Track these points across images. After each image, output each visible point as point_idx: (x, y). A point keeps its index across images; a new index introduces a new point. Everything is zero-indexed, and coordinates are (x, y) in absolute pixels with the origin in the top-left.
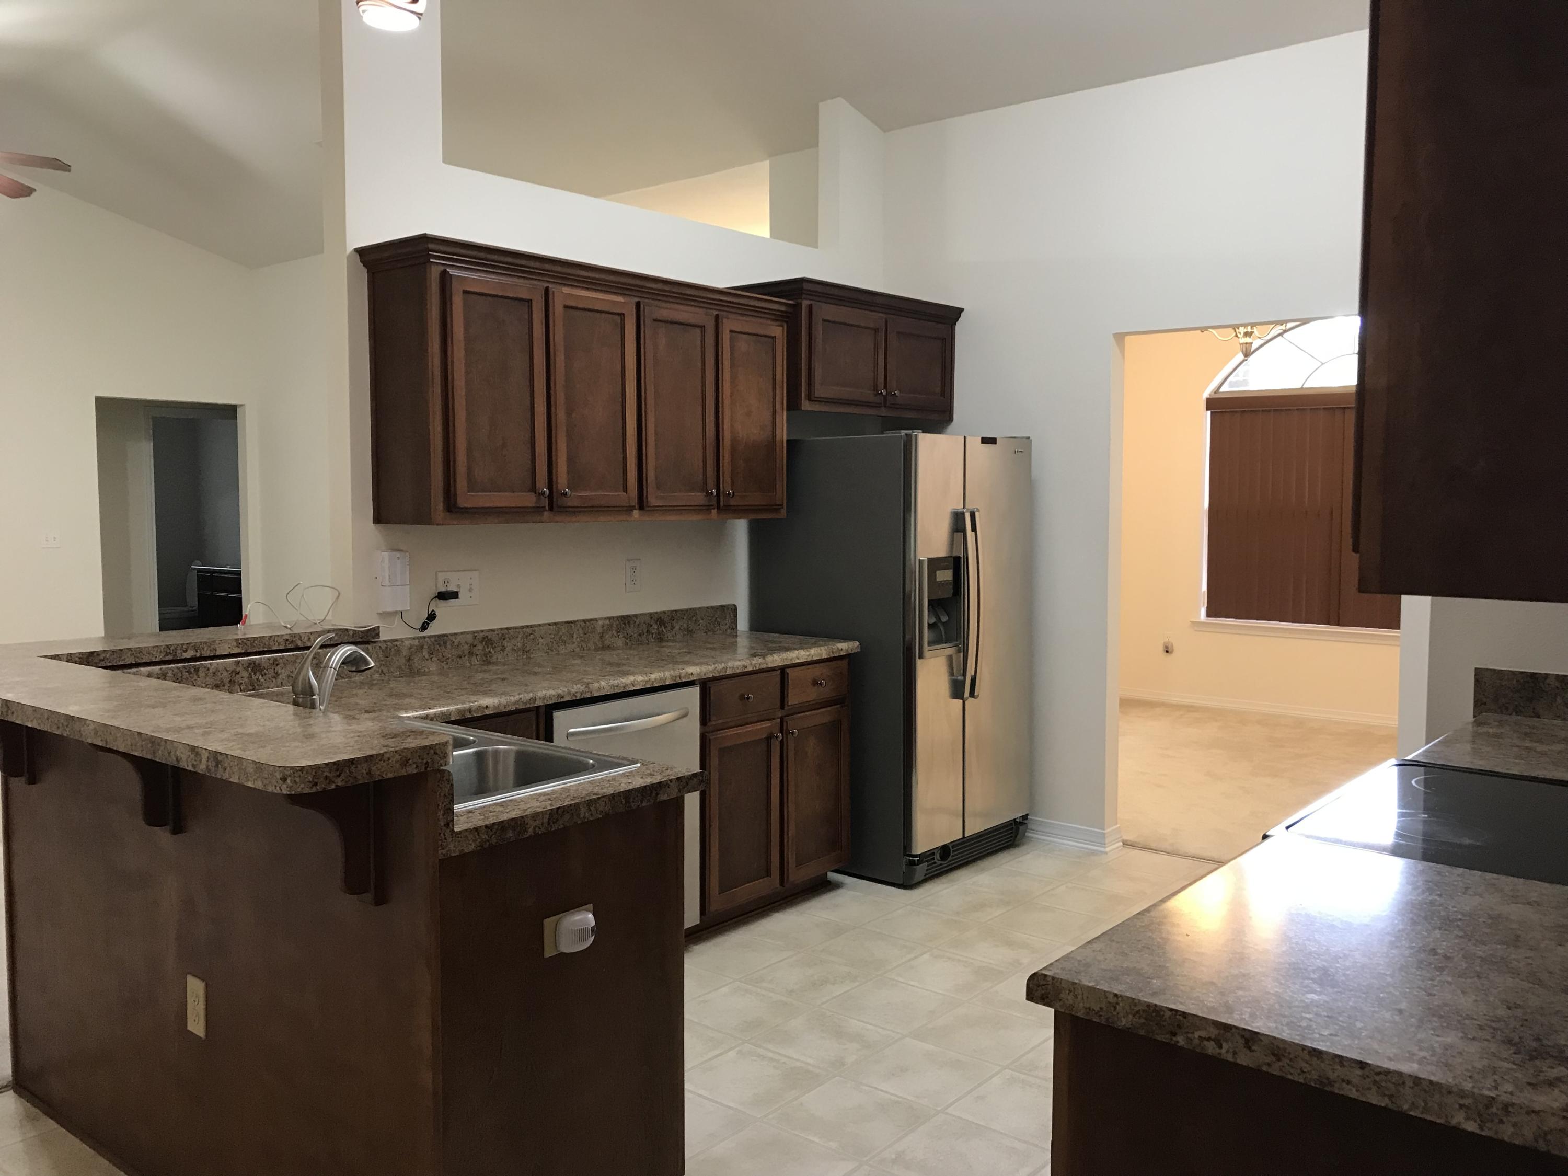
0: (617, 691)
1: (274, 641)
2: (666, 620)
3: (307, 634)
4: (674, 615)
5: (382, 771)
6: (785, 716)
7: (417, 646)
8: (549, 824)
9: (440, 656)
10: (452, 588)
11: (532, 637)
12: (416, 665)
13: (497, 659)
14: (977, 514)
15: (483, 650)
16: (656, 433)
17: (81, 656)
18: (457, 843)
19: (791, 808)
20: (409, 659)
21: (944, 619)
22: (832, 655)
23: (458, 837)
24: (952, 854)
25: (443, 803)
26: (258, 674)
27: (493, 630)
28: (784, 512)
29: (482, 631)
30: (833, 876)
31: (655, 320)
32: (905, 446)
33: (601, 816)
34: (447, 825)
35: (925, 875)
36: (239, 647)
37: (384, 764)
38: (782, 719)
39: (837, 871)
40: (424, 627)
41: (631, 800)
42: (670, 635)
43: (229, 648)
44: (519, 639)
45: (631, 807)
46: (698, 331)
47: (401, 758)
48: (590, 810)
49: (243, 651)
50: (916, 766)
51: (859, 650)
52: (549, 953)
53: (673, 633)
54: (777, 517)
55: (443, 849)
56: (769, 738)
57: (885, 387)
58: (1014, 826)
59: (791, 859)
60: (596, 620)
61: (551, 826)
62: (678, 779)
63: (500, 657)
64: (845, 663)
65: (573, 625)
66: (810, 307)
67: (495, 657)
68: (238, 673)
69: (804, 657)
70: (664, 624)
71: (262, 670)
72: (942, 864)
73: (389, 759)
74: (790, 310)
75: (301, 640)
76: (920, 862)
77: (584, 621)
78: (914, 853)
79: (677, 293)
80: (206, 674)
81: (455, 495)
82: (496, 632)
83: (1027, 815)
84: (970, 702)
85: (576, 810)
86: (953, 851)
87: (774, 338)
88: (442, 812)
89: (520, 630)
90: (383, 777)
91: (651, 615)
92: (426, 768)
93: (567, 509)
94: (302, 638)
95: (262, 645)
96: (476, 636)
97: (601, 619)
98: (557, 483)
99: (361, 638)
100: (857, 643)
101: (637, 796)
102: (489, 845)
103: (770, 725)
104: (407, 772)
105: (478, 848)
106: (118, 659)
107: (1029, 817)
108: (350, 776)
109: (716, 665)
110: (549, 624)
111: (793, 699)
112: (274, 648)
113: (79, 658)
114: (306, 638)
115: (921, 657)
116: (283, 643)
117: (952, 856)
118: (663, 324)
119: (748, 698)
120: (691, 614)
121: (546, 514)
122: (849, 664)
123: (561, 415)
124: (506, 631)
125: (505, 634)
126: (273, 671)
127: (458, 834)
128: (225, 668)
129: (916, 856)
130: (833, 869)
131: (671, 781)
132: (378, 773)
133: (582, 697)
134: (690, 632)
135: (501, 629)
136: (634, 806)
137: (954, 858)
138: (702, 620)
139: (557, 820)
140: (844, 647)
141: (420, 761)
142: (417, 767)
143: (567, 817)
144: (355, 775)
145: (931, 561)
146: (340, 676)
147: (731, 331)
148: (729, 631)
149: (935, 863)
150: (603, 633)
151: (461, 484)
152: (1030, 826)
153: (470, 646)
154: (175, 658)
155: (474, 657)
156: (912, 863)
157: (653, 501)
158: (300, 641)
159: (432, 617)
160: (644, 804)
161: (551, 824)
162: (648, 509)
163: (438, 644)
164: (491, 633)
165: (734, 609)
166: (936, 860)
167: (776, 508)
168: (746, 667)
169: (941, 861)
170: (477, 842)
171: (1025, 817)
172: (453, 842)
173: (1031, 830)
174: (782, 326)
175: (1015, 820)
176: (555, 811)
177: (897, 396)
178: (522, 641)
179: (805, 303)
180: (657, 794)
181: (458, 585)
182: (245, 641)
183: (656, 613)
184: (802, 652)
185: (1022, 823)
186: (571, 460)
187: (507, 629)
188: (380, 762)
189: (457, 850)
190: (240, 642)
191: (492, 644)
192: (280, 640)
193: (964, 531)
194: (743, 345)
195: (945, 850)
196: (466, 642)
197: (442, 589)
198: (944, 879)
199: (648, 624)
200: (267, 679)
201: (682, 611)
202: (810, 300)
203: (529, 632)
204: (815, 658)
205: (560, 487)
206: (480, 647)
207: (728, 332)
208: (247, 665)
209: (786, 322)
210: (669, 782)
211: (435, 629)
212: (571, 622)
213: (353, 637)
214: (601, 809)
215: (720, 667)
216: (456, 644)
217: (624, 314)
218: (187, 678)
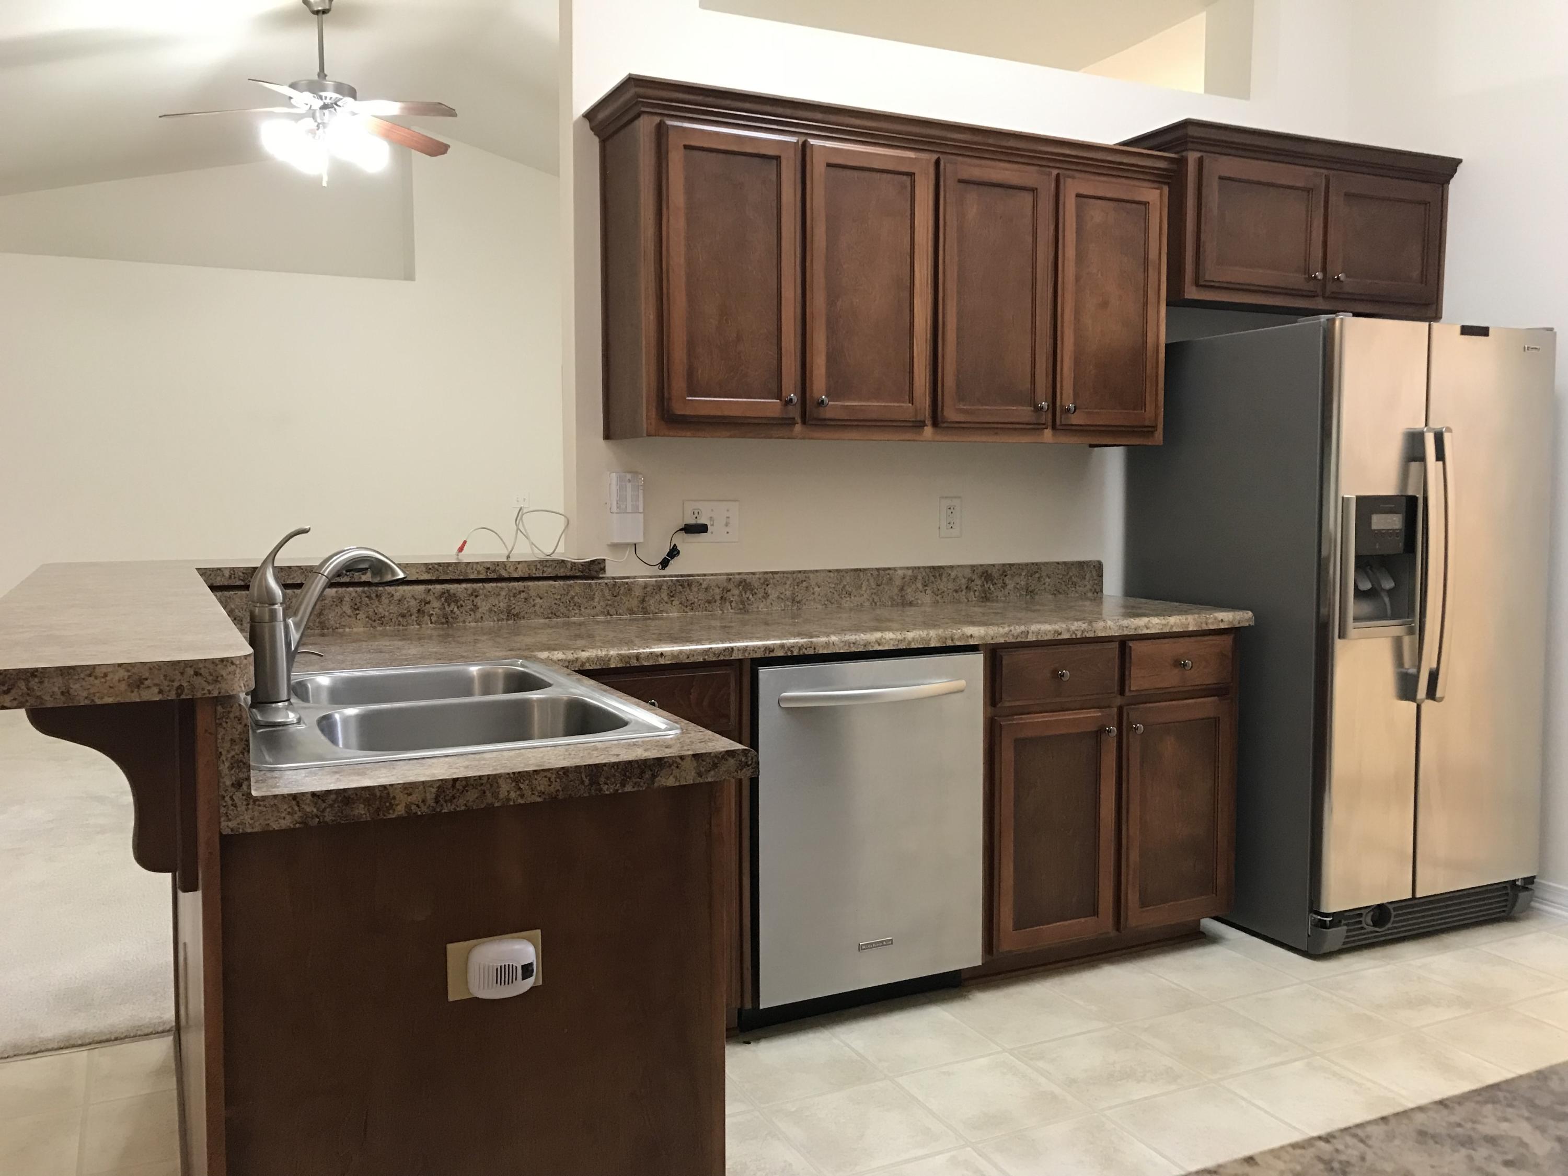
0: (854, 649)
1: (472, 569)
2: (995, 574)
3: (514, 563)
4: (1006, 570)
5: (92, 691)
6: (1128, 705)
7: (653, 585)
8: (437, 802)
9: (684, 600)
10: (702, 521)
11: (805, 584)
12: (652, 608)
13: (758, 608)
14: (1447, 437)
15: (738, 596)
16: (959, 329)
17: (244, 571)
18: (256, 814)
19: (1133, 830)
20: (643, 601)
21: (1388, 584)
22: (1205, 627)
23: (259, 806)
24: (1392, 919)
25: (228, 752)
26: (453, 605)
27: (753, 574)
28: (1158, 437)
29: (739, 574)
30: (1210, 925)
31: (960, 181)
32: (1325, 338)
33: (539, 800)
34: (238, 785)
35: (1344, 943)
36: (429, 573)
37: (97, 682)
38: (1120, 709)
39: (1217, 919)
40: (664, 564)
41: (602, 780)
42: (1000, 594)
43: (418, 573)
44: (787, 586)
45: (601, 790)
46: (1028, 198)
47: (129, 677)
48: (520, 789)
49: (434, 578)
50: (1330, 789)
51: (1252, 623)
52: (454, 995)
53: (1007, 591)
54: (1149, 442)
55: (230, 820)
56: (1099, 734)
57: (1324, 270)
58: (1509, 891)
59: (1132, 897)
60: (895, 569)
61: (442, 806)
62: (696, 756)
63: (762, 605)
64: (1228, 640)
65: (861, 574)
66: (1200, 162)
67: (755, 605)
68: (429, 603)
69: (1158, 626)
70: (992, 580)
71: (458, 601)
72: (1377, 932)
73: (105, 675)
74: (1174, 167)
75: (506, 570)
76: (1333, 925)
77: (878, 569)
78: (1324, 910)
79: (994, 146)
80: (390, 601)
81: (670, 399)
82: (757, 576)
83: (1534, 877)
84: (1428, 706)
85: (491, 785)
86: (1396, 916)
87: (1146, 204)
88: (227, 764)
89: (789, 576)
90: (93, 700)
91: (973, 568)
92: (178, 695)
93: (829, 423)
94: (507, 568)
95: (458, 572)
96: (730, 579)
97: (901, 568)
98: (812, 390)
99: (582, 572)
100: (1250, 614)
101: (615, 775)
102: (319, 822)
103: (1100, 714)
104: (140, 697)
105: (298, 825)
106: (286, 577)
107: (1535, 880)
108: (28, 695)
109: (1012, 628)
110: (830, 571)
111: (1138, 681)
112: (472, 577)
113: (243, 573)
114: (512, 568)
115: (1342, 636)
116: (483, 571)
117: (1394, 922)
118: (975, 187)
119: (1062, 675)
120: (1034, 569)
121: (798, 428)
122: (1235, 640)
123: (818, 301)
124: (771, 575)
125: (768, 579)
126: (471, 603)
127: (258, 800)
128: (413, 596)
129: (1327, 915)
130: (1213, 915)
131: (682, 758)
132: (85, 694)
133: (801, 653)
134: (1030, 592)
135: (766, 573)
136: (607, 790)
137: (1395, 925)
138: (1049, 578)
139: (453, 797)
140: (1226, 618)
141: (166, 683)
142: (161, 692)
143: (472, 795)
144: (39, 694)
145: (1360, 499)
146: (555, 615)
147: (1078, 196)
148: (1090, 595)
149: (1362, 928)
150: (903, 587)
151: (678, 384)
152: (1537, 893)
153: (723, 590)
154: (353, 580)
155: (728, 604)
156: (1323, 925)
157: (950, 414)
158: (505, 572)
159: (674, 552)
160: (628, 788)
161: (442, 801)
162: (945, 425)
163: (681, 585)
164: (751, 576)
165: (1098, 567)
166: (1364, 925)
167: (1149, 431)
168: (1060, 634)
169: (1374, 925)
170: (296, 817)
171: (1530, 880)
172: (250, 811)
173: (1545, 900)
174: (1161, 189)
175: (1514, 881)
176: (451, 783)
177: (1342, 282)
178: (792, 588)
179: (1192, 157)
180: (654, 777)
181: (711, 517)
182: (436, 566)
183: (981, 565)
184: (1155, 620)
185: (1524, 888)
186: (832, 358)
187: (773, 573)
188: (87, 679)
189: (257, 824)
190: (430, 567)
191: (752, 590)
192: (480, 568)
193: (1422, 459)
194: (1097, 214)
195: (1381, 913)
196: (717, 585)
197: (691, 521)
198: (1378, 953)
199: (969, 579)
200: (464, 612)
201: (1019, 564)
202: (1201, 151)
203: (800, 578)
204: (1175, 630)
205: (815, 391)
206: (736, 592)
207: (1073, 196)
208: (439, 594)
209: (1168, 184)
210: (679, 760)
211: (677, 568)
212: (860, 570)
213: (571, 570)
214: (542, 788)
215: (1019, 629)
216: (703, 586)
217: (914, 174)
218: (367, 604)
